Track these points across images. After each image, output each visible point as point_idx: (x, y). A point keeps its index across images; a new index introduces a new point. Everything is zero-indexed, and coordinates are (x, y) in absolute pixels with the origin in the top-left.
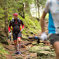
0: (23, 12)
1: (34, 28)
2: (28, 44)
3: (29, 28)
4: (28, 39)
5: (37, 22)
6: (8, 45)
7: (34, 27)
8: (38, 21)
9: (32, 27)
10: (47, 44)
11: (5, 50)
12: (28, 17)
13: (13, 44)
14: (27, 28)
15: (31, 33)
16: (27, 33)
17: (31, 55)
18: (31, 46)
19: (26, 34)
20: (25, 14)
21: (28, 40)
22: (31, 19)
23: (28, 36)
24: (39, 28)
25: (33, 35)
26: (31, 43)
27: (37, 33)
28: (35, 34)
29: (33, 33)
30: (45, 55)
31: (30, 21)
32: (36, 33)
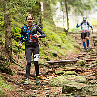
0: (39, 18)
1: (60, 46)
2: (47, 73)
3: (50, 46)
4: (48, 65)
5: (65, 35)
6: (12, 75)
7: (58, 44)
8: (67, 34)
9: (55, 45)
10: (82, 72)
11: (6, 83)
12: (48, 27)
13: (20, 74)
14: (45, 45)
15: (53, 54)
16: (46, 54)
17: (52, 91)
18: (52, 76)
19: (44, 56)
20: (43, 21)
21: (48, 67)
22: (54, 31)
23: (47, 59)
24: (68, 46)
25: (57, 58)
26: (52, 72)
27: (65, 55)
28: (60, 56)
29: (58, 54)
30: (76, 89)
31: (52, 34)
32: (63, 54)
